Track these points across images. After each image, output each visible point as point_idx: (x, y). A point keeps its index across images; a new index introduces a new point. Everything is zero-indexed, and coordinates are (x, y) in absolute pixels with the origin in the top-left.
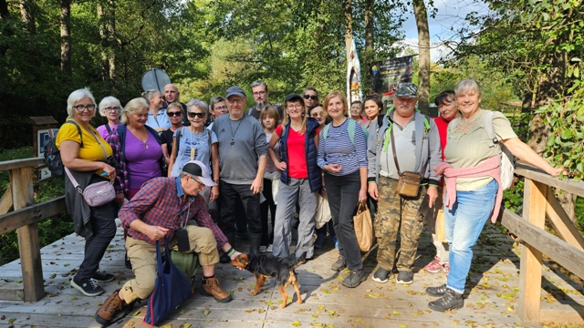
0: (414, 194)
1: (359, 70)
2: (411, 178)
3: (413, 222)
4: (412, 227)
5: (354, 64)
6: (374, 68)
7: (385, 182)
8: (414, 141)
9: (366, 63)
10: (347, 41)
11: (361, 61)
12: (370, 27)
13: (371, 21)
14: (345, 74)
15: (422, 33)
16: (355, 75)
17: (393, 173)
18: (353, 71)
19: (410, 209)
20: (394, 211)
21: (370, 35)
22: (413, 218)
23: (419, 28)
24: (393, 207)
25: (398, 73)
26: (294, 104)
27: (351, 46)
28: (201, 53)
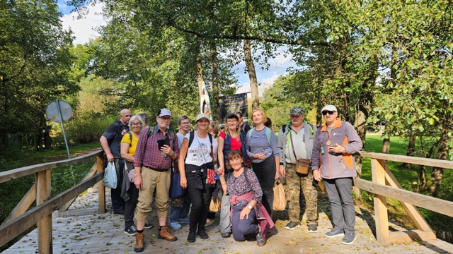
0: (306, 172)
1: (209, 101)
2: (304, 163)
3: (311, 190)
4: (310, 194)
5: (205, 98)
6: (220, 101)
7: (289, 166)
8: (304, 141)
9: (214, 97)
10: (199, 83)
11: (210, 96)
12: (215, 73)
13: (215, 69)
14: (199, 105)
15: (252, 79)
16: (206, 106)
17: (293, 161)
18: (204, 103)
19: (307, 183)
20: (296, 184)
21: (215, 79)
22: (311, 188)
23: (250, 76)
24: (295, 181)
25: (238, 105)
26: (232, 120)
27: (202, 85)
28: (74, 88)
